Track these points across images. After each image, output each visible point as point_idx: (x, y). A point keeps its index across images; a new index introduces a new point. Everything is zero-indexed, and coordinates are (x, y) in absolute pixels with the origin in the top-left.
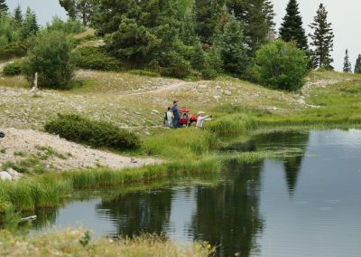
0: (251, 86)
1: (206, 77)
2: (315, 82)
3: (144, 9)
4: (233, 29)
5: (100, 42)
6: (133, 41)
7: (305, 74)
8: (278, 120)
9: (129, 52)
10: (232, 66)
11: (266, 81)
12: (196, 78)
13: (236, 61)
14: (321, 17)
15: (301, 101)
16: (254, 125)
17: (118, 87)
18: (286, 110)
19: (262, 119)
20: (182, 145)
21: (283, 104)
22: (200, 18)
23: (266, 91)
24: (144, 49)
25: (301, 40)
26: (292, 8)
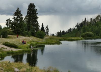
0: (36, 38)
1: (29, 36)
2: (46, 37)
3: (19, 25)
4: (33, 29)
5: (12, 31)
6: (17, 30)
7: (44, 36)
8: (40, 43)
9: (17, 32)
11: (38, 37)
12: (27, 36)
13: (34, 34)
14: (47, 27)
15: (44, 40)
16: (36, 44)
17: (15, 38)
18: (41, 42)
19: (38, 43)
20: (25, 47)
21: (41, 41)
22: (28, 27)
23: (38, 39)
24: (19, 32)
25: (44, 30)
26: (43, 25)
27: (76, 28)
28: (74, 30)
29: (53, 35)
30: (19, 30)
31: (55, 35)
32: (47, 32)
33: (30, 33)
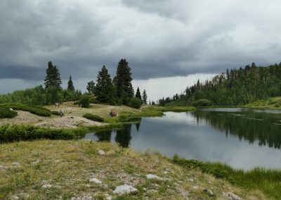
0: (129, 108)
1: (119, 105)
2: (143, 107)
3: (105, 90)
4: (125, 95)
5: (96, 97)
6: (103, 97)
7: (141, 105)
8: (135, 115)
9: (102, 99)
10: (125, 103)
11: (132, 106)
12: (117, 106)
14: (144, 93)
15: (140, 111)
16: (129, 116)
17: (100, 107)
18: (136, 113)
19: (131, 115)
20: (113, 120)
22: (118, 92)
23: (132, 109)
24: (105, 99)
25: (140, 97)
26: (138, 90)
27: (185, 94)
28: (182, 96)
29: (153, 103)
30: (105, 97)
31: (156, 103)
32: (145, 100)
33: (120, 100)
